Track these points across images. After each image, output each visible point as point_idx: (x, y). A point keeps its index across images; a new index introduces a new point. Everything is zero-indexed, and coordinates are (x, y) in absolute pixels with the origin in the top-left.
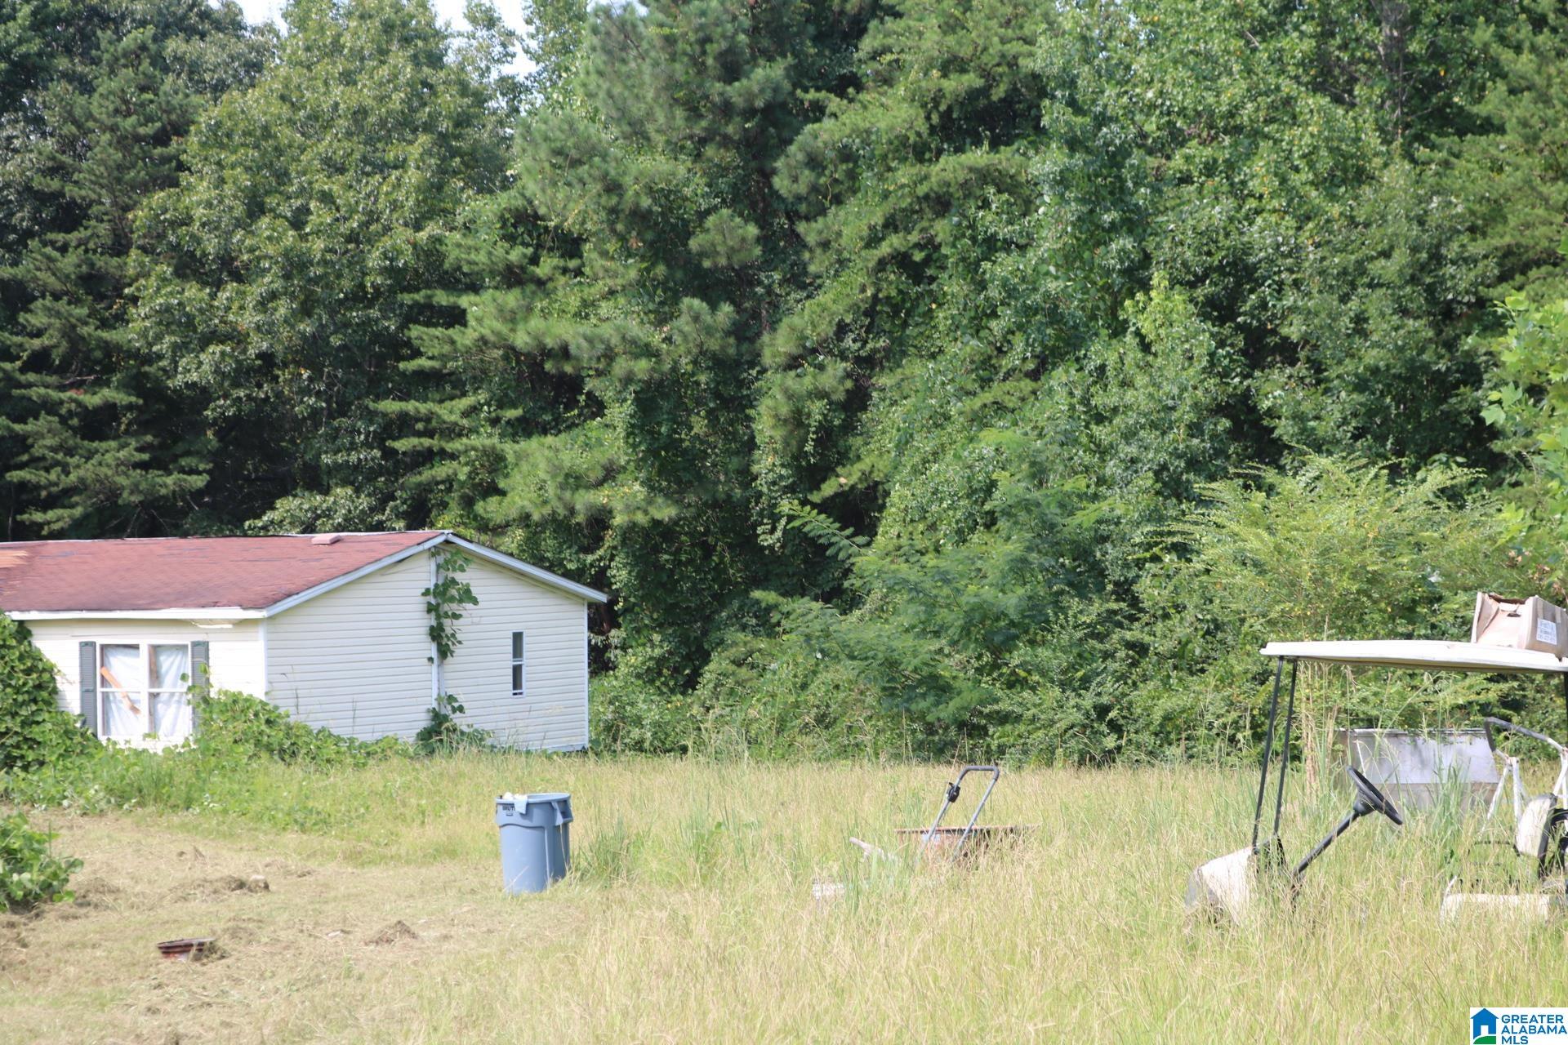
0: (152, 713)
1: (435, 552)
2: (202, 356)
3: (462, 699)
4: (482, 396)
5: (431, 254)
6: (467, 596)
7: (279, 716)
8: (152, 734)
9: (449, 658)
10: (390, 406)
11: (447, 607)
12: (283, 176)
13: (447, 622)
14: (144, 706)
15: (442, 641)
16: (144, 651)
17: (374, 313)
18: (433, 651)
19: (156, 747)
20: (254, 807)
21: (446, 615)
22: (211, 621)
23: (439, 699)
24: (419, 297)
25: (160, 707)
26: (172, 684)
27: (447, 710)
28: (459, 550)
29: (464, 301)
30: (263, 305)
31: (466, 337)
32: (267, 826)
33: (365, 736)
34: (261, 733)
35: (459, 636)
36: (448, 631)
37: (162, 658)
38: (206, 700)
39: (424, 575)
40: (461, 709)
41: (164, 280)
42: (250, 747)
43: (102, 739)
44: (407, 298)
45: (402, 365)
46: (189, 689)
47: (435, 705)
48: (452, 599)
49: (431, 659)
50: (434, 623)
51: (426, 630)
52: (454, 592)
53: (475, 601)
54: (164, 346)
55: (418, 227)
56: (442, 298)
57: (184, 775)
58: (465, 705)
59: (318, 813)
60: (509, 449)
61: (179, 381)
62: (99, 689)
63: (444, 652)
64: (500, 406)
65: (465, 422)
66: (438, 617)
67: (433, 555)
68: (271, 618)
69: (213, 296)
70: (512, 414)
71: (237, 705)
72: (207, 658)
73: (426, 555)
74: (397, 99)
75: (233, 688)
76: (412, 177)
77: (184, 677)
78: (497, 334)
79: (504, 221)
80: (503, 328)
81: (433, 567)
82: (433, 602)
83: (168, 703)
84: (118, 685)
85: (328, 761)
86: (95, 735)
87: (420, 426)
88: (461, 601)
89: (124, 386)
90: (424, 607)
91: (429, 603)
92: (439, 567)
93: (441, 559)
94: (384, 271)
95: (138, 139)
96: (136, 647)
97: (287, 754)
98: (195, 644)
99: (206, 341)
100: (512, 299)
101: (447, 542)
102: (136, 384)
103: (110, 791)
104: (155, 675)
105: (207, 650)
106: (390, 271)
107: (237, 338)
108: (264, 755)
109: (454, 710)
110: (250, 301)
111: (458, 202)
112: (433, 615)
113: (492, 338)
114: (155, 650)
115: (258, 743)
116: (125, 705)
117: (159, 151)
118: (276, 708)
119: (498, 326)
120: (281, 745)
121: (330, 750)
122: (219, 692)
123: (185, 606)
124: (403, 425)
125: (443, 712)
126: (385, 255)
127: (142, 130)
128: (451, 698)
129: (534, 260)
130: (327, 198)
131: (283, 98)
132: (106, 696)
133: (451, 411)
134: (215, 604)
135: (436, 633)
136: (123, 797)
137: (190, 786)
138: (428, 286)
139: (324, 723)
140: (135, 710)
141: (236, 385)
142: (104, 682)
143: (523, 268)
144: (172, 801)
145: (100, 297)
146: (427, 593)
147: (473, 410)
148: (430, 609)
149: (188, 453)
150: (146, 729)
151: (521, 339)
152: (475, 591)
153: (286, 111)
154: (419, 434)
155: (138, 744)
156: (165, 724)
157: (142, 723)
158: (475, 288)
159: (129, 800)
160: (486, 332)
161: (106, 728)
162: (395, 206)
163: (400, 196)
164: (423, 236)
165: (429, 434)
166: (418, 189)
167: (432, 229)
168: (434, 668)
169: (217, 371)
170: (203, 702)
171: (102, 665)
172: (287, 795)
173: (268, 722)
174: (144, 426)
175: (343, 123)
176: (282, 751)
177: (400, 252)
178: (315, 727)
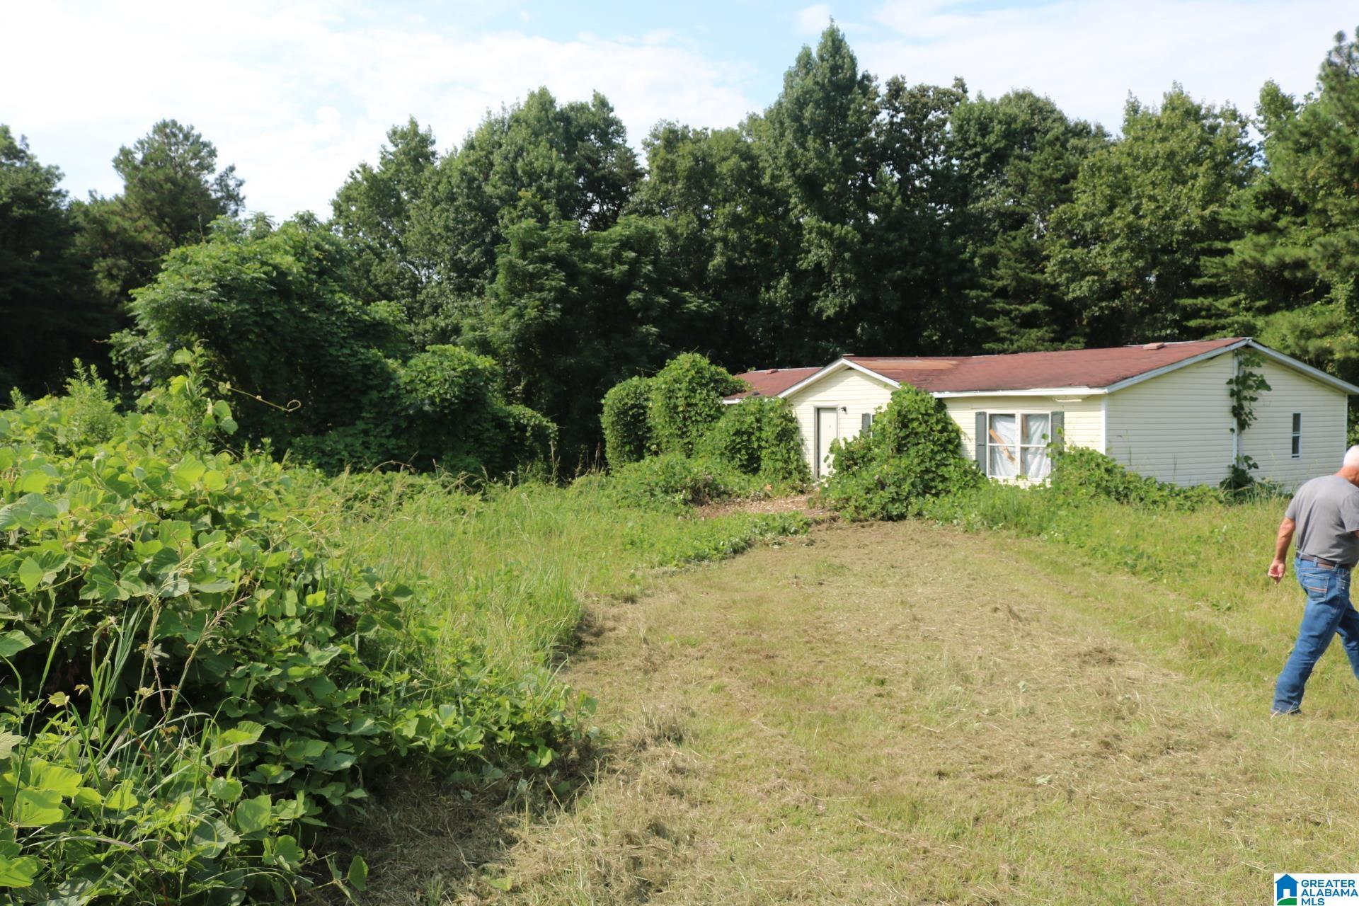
0: (1024, 462)
1: (1237, 353)
2: (1083, 283)
3: (1256, 459)
4: (1242, 296)
5: (1214, 220)
6: (1262, 385)
7: (1115, 466)
8: (1023, 474)
9: (1247, 430)
10: (1187, 302)
11: (1246, 393)
12: (1127, 191)
13: (1246, 404)
14: (1017, 456)
15: (1241, 418)
16: (1018, 419)
17: (1178, 255)
18: (1234, 424)
19: (1023, 484)
20: (1091, 543)
21: (1245, 398)
22: (1066, 397)
23: (1238, 459)
24: (1205, 245)
25: (1029, 457)
26: (1036, 443)
27: (1244, 467)
28: (1256, 353)
29: (1232, 245)
30: (1114, 254)
31: (1231, 261)
32: (1099, 562)
33: (1182, 483)
34: (1102, 478)
35: (1255, 414)
36: (1247, 410)
37: (1031, 423)
38: (1061, 453)
39: (1229, 369)
40: (1256, 466)
41: (1063, 247)
42: (1092, 490)
43: (989, 476)
44: (1198, 246)
45: (1194, 282)
46: (1048, 445)
47: (1234, 462)
48: (1250, 387)
49: (1232, 430)
50: (1235, 404)
51: (1229, 409)
52: (1251, 382)
53: (1269, 388)
54: (1062, 279)
55: (1204, 208)
56: (1218, 245)
57: (1038, 508)
58: (1259, 463)
59: (1149, 557)
60: (1260, 322)
61: (1070, 296)
62: (988, 444)
63: (1242, 425)
64: (1252, 301)
65: (1231, 310)
66: (1239, 400)
67: (1237, 355)
68: (1110, 394)
69: (1089, 252)
70: (1259, 304)
71: (1084, 457)
72: (1063, 424)
73: (1231, 355)
74: (1192, 147)
75: (1080, 445)
76: (1201, 181)
77: (1044, 436)
78: (1254, 258)
79: (1256, 197)
80: (1258, 255)
81: (1236, 363)
82: (1235, 388)
83: (1035, 454)
84: (1001, 442)
85: (1154, 502)
86: (984, 475)
87: (1203, 313)
88: (1258, 388)
89: (1044, 303)
90: (1228, 392)
91: (1232, 391)
92: (1240, 364)
93: (1241, 358)
94: (1185, 233)
95: (1052, 180)
96: (1012, 416)
97: (1121, 496)
98: (1053, 414)
99: (1084, 276)
100: (1263, 239)
101: (1247, 346)
102: (1050, 300)
103: (984, 515)
104: (1026, 436)
105: (1063, 418)
106: (1186, 233)
107: (1101, 274)
108: (1103, 496)
109: (1250, 467)
110: (1108, 251)
111: (1228, 193)
112: (1235, 398)
113: (1250, 261)
114: (1026, 418)
115: (1098, 486)
116: (1005, 454)
117: (1063, 187)
118: (1114, 460)
119: (1254, 254)
120: (1116, 488)
121: (1156, 495)
122: (1070, 448)
123: (1047, 387)
124: (1195, 313)
125: (1241, 467)
126: (1184, 224)
127: (1055, 176)
128: (1247, 458)
129: (1276, 218)
130: (1152, 198)
131: (1129, 155)
132: (993, 450)
133: (1223, 304)
134: (1070, 385)
135: (1237, 412)
136: (994, 521)
137: (1042, 518)
138: (1209, 239)
139: (1151, 474)
140: (1011, 458)
141: (1101, 300)
142: (991, 440)
143: (1269, 223)
144: (1029, 527)
145: (1033, 261)
146: (1230, 382)
147: (1235, 304)
148: (1233, 394)
149: (1074, 335)
150: (1018, 472)
151: (1269, 260)
152: (1268, 382)
153: (1130, 161)
154: (1203, 318)
155: (1012, 482)
156: (1033, 468)
157: (1016, 468)
158: (1240, 236)
159: (997, 524)
160: (1247, 258)
161: (993, 471)
162: (1190, 199)
163: (1194, 194)
164: (1207, 212)
165: (1209, 317)
166: (1204, 188)
167: (1213, 207)
168: (1235, 436)
169: (1090, 289)
170: (1058, 454)
171: (991, 427)
172: (1120, 532)
173: (1108, 471)
174: (1054, 322)
175: (1161, 162)
176: (1118, 493)
177: (1192, 223)
178: (1144, 475)
